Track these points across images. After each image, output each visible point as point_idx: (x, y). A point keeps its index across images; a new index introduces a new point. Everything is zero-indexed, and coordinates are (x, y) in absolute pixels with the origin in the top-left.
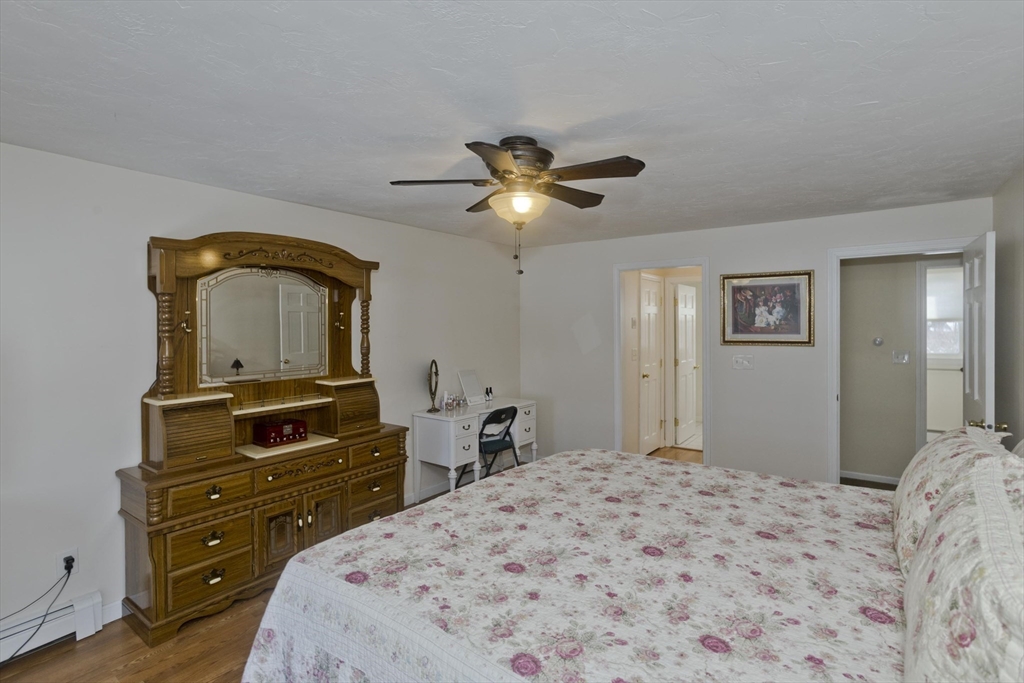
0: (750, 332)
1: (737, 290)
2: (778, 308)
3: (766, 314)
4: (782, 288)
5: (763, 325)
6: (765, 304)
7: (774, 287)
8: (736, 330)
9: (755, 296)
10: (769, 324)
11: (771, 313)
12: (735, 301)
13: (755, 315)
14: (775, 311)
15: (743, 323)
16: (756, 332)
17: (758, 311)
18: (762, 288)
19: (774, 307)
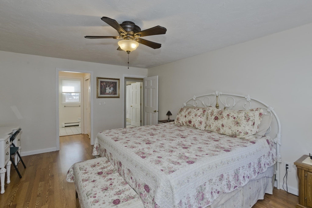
0: (105, 94)
1: (101, 82)
2: (112, 88)
3: (109, 89)
4: (113, 83)
5: (108, 92)
6: (109, 87)
7: (111, 82)
8: (101, 94)
9: (106, 84)
10: (109, 92)
11: (110, 89)
12: (101, 85)
13: (106, 90)
14: (111, 89)
15: (103, 92)
16: (106, 94)
17: (107, 88)
18: (108, 82)
19: (111, 88)
